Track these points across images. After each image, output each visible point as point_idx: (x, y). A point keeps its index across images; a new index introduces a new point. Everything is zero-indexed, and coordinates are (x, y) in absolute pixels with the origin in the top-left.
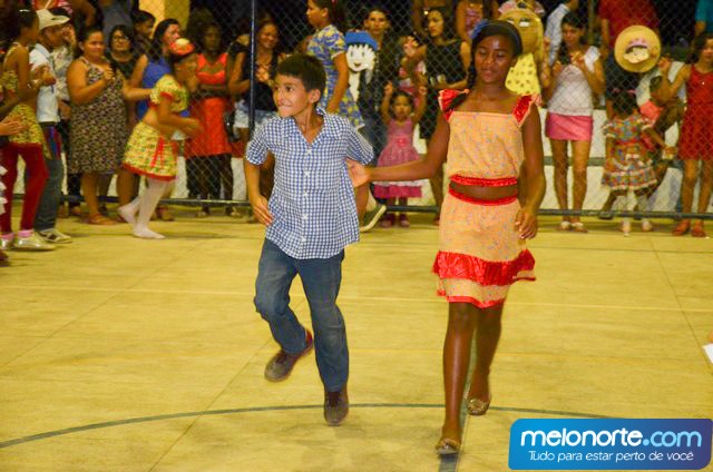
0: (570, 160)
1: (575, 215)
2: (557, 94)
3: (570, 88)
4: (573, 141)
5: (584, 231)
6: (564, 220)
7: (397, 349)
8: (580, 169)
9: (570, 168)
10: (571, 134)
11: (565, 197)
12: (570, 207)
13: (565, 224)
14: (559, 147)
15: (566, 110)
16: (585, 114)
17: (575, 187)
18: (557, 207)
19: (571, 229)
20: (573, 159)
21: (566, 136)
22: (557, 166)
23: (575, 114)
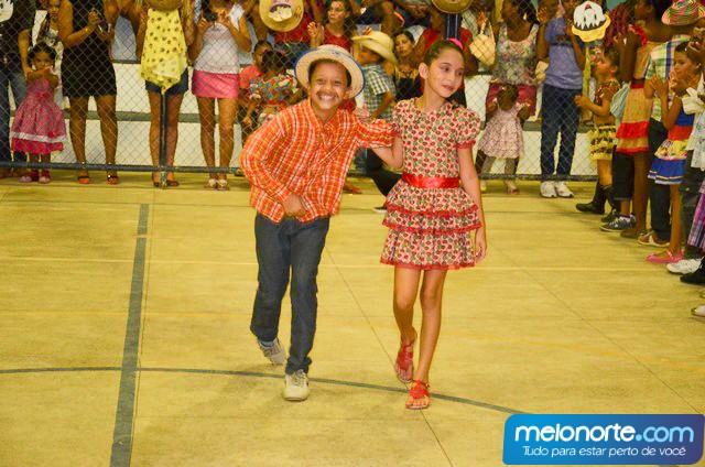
0: (217, 118)
1: (222, 172)
2: (203, 52)
3: (216, 45)
4: (219, 99)
5: (226, 188)
6: (211, 177)
7: (56, 311)
8: (227, 127)
9: (217, 125)
10: (217, 91)
11: (213, 155)
12: (217, 164)
13: (212, 182)
14: (206, 105)
15: (212, 67)
16: (231, 72)
17: (222, 145)
18: (204, 165)
19: (217, 187)
20: (220, 117)
21: (213, 94)
22: (204, 124)
23: (221, 72)
